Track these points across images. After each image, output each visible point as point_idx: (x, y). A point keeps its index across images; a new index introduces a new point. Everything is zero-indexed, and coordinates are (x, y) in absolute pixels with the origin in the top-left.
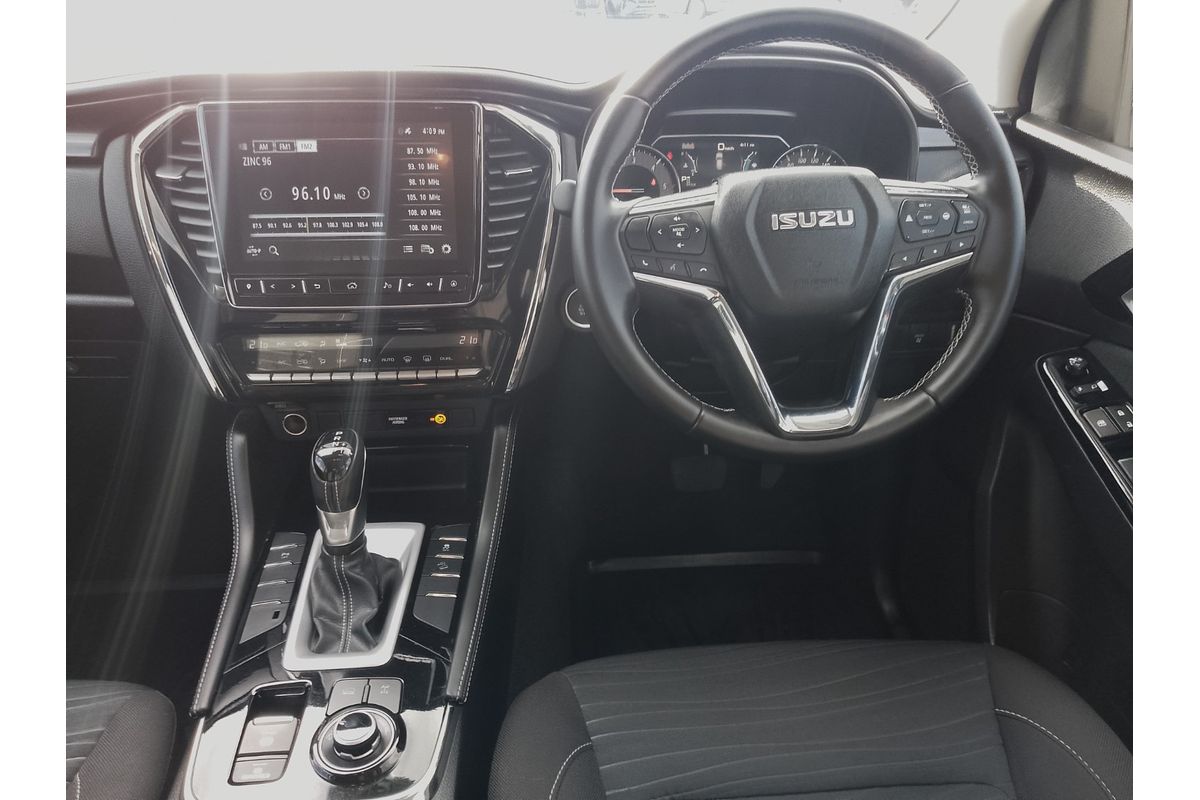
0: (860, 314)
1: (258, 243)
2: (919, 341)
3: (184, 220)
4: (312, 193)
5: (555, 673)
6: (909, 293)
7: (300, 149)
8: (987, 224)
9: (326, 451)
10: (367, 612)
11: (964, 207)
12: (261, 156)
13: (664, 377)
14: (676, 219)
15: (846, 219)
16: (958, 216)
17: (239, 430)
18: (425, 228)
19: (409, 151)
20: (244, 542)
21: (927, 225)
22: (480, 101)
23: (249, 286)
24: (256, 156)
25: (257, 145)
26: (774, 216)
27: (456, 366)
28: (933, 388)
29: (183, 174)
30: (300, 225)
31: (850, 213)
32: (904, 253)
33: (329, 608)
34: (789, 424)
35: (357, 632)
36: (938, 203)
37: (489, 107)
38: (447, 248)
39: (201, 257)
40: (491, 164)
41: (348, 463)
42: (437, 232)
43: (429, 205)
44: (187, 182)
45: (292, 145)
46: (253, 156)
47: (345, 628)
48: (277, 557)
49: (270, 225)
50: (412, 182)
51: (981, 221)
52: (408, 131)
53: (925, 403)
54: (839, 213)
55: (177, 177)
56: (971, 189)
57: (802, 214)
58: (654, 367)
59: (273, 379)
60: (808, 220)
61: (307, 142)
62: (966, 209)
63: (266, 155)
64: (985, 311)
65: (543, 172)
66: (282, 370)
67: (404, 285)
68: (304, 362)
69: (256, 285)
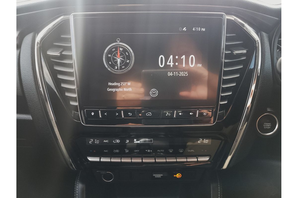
3: (60, 77)
23: (93, 114)
29: (61, 53)
39: (67, 96)
44: (62, 57)
55: (57, 54)
59: (101, 160)
65: (250, 55)
66: (105, 156)
67: (177, 114)
68: (117, 151)
69: (97, 113)
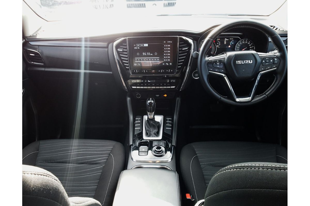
0: (253, 79)
1: (136, 63)
2: (268, 81)
3: (122, 58)
4: (146, 54)
5: (189, 144)
6: (263, 75)
7: (145, 46)
8: (280, 62)
9: (149, 102)
10: (156, 131)
11: (275, 59)
12: (138, 47)
13: (214, 91)
14: (218, 61)
15: (250, 62)
16: (274, 60)
17: (129, 97)
18: (167, 60)
19: (165, 46)
20: (131, 118)
21: (268, 62)
22: (179, 36)
23: (134, 71)
24: (137, 47)
25: (137, 45)
26: (237, 61)
27: (170, 86)
28: (267, 94)
30: (144, 60)
31: (252, 61)
32: (262, 68)
33: (149, 130)
34: (238, 100)
35: (155, 134)
36: (270, 58)
37: (180, 37)
38: (171, 64)
39: (125, 65)
40: (180, 47)
41: (153, 104)
42: (169, 61)
43: (168, 56)
45: (143, 45)
46: (136, 47)
47: (152, 133)
48: (137, 120)
49: (139, 60)
50: (165, 52)
51: (279, 62)
52: (165, 42)
53: (265, 97)
54: (249, 61)
55: (122, 50)
56: (277, 55)
57: (242, 61)
58: (212, 89)
60: (243, 62)
61: (146, 44)
62: (276, 59)
63: (139, 47)
64: (279, 79)
65: (190, 49)
66: (138, 86)
67: (162, 71)
68: (142, 85)
69: (136, 71)
